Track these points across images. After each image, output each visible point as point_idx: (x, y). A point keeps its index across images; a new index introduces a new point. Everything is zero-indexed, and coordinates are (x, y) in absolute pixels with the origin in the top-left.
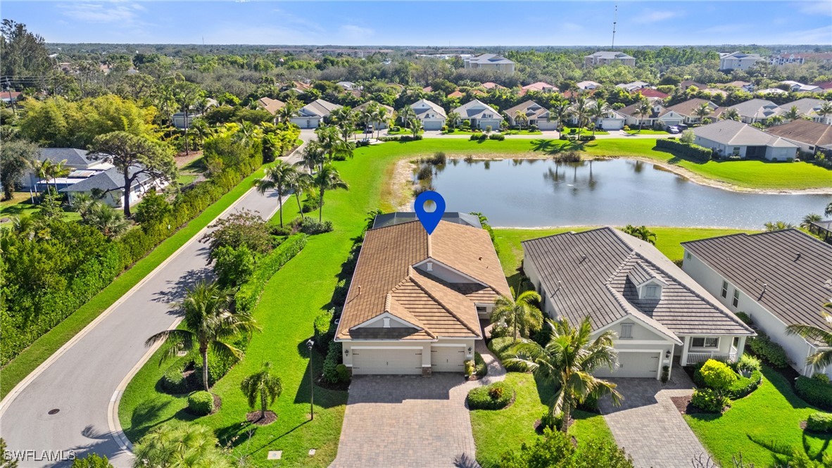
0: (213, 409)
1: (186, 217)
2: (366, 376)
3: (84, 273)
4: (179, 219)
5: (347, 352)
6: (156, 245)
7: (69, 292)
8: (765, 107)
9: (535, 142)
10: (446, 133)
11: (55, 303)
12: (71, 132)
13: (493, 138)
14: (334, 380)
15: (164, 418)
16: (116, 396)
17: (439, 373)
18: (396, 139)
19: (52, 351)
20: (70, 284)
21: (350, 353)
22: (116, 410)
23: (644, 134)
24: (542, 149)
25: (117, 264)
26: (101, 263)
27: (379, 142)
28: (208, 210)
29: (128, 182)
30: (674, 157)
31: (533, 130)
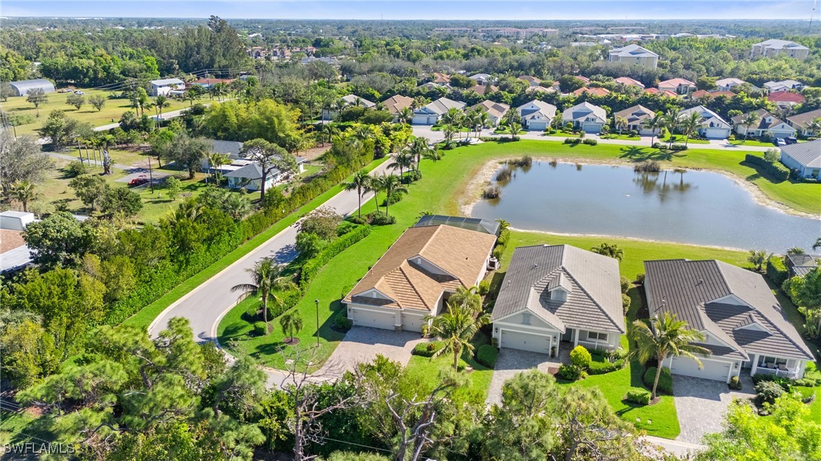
0: (267, 332)
1: (298, 204)
2: (361, 326)
3: (218, 242)
4: (292, 205)
5: (350, 310)
6: (272, 224)
7: (208, 254)
9: (625, 148)
10: (548, 134)
11: (198, 259)
12: (240, 127)
13: (586, 142)
14: (340, 326)
15: (240, 334)
16: (219, 318)
17: (407, 331)
18: (495, 140)
19: (193, 288)
20: (209, 248)
21: (352, 311)
22: (217, 326)
23: (747, 145)
24: (629, 156)
25: (241, 237)
26: (230, 235)
27: (480, 142)
28: (317, 199)
29: (265, 174)
30: (755, 173)
31: (632, 135)
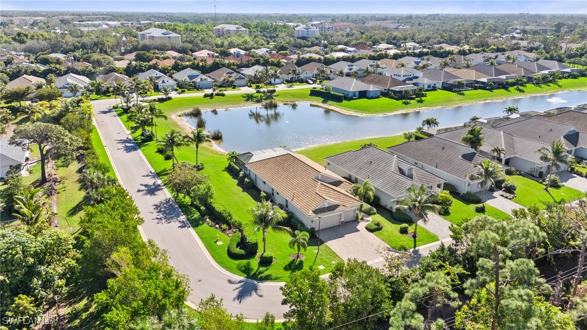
5: (312, 221)
8: (349, 66)
10: (181, 93)
13: (218, 95)
16: (218, 267)
18: (155, 101)
23: (296, 85)
24: (250, 100)
29: (43, 156)
30: (323, 99)
31: (234, 87)
